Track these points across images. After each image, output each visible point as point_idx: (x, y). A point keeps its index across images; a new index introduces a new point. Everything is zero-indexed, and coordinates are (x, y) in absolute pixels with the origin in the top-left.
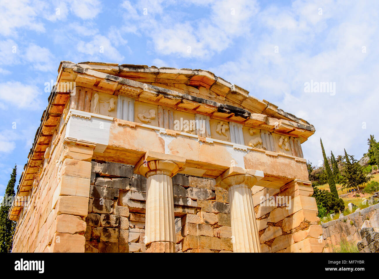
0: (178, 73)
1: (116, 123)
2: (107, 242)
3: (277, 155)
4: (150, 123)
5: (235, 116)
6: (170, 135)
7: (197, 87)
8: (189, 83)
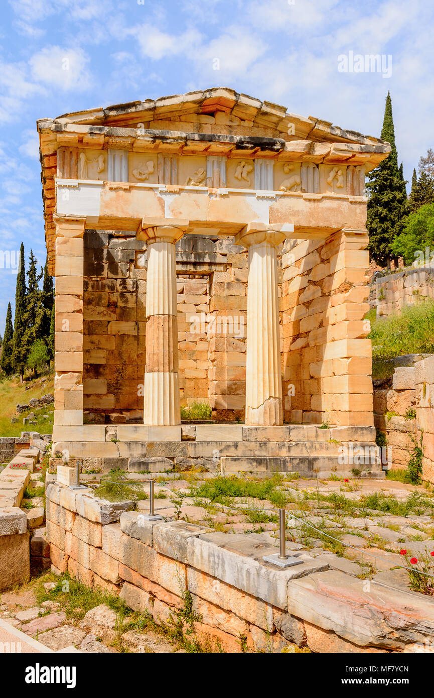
0: (182, 102)
1: (107, 187)
2: (124, 307)
3: (320, 198)
4: (148, 179)
5: (262, 150)
6: (171, 192)
7: (212, 114)
8: (201, 110)
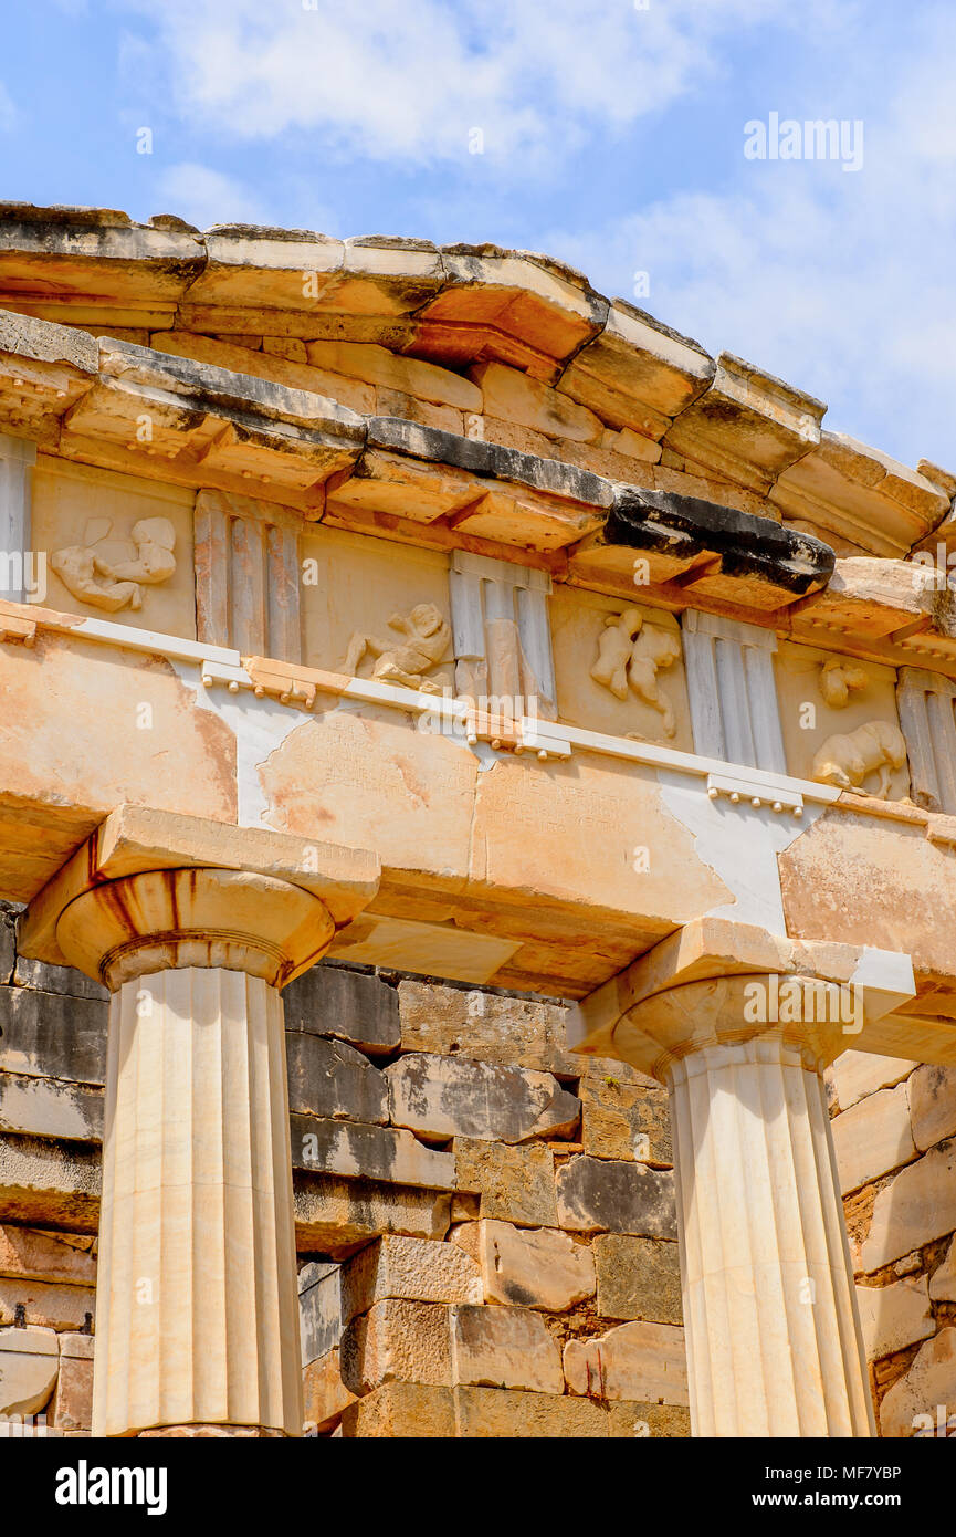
0: (338, 271)
4: (138, 610)
5: (727, 570)
6: (272, 697)
7: (466, 366)
8: (413, 339)
